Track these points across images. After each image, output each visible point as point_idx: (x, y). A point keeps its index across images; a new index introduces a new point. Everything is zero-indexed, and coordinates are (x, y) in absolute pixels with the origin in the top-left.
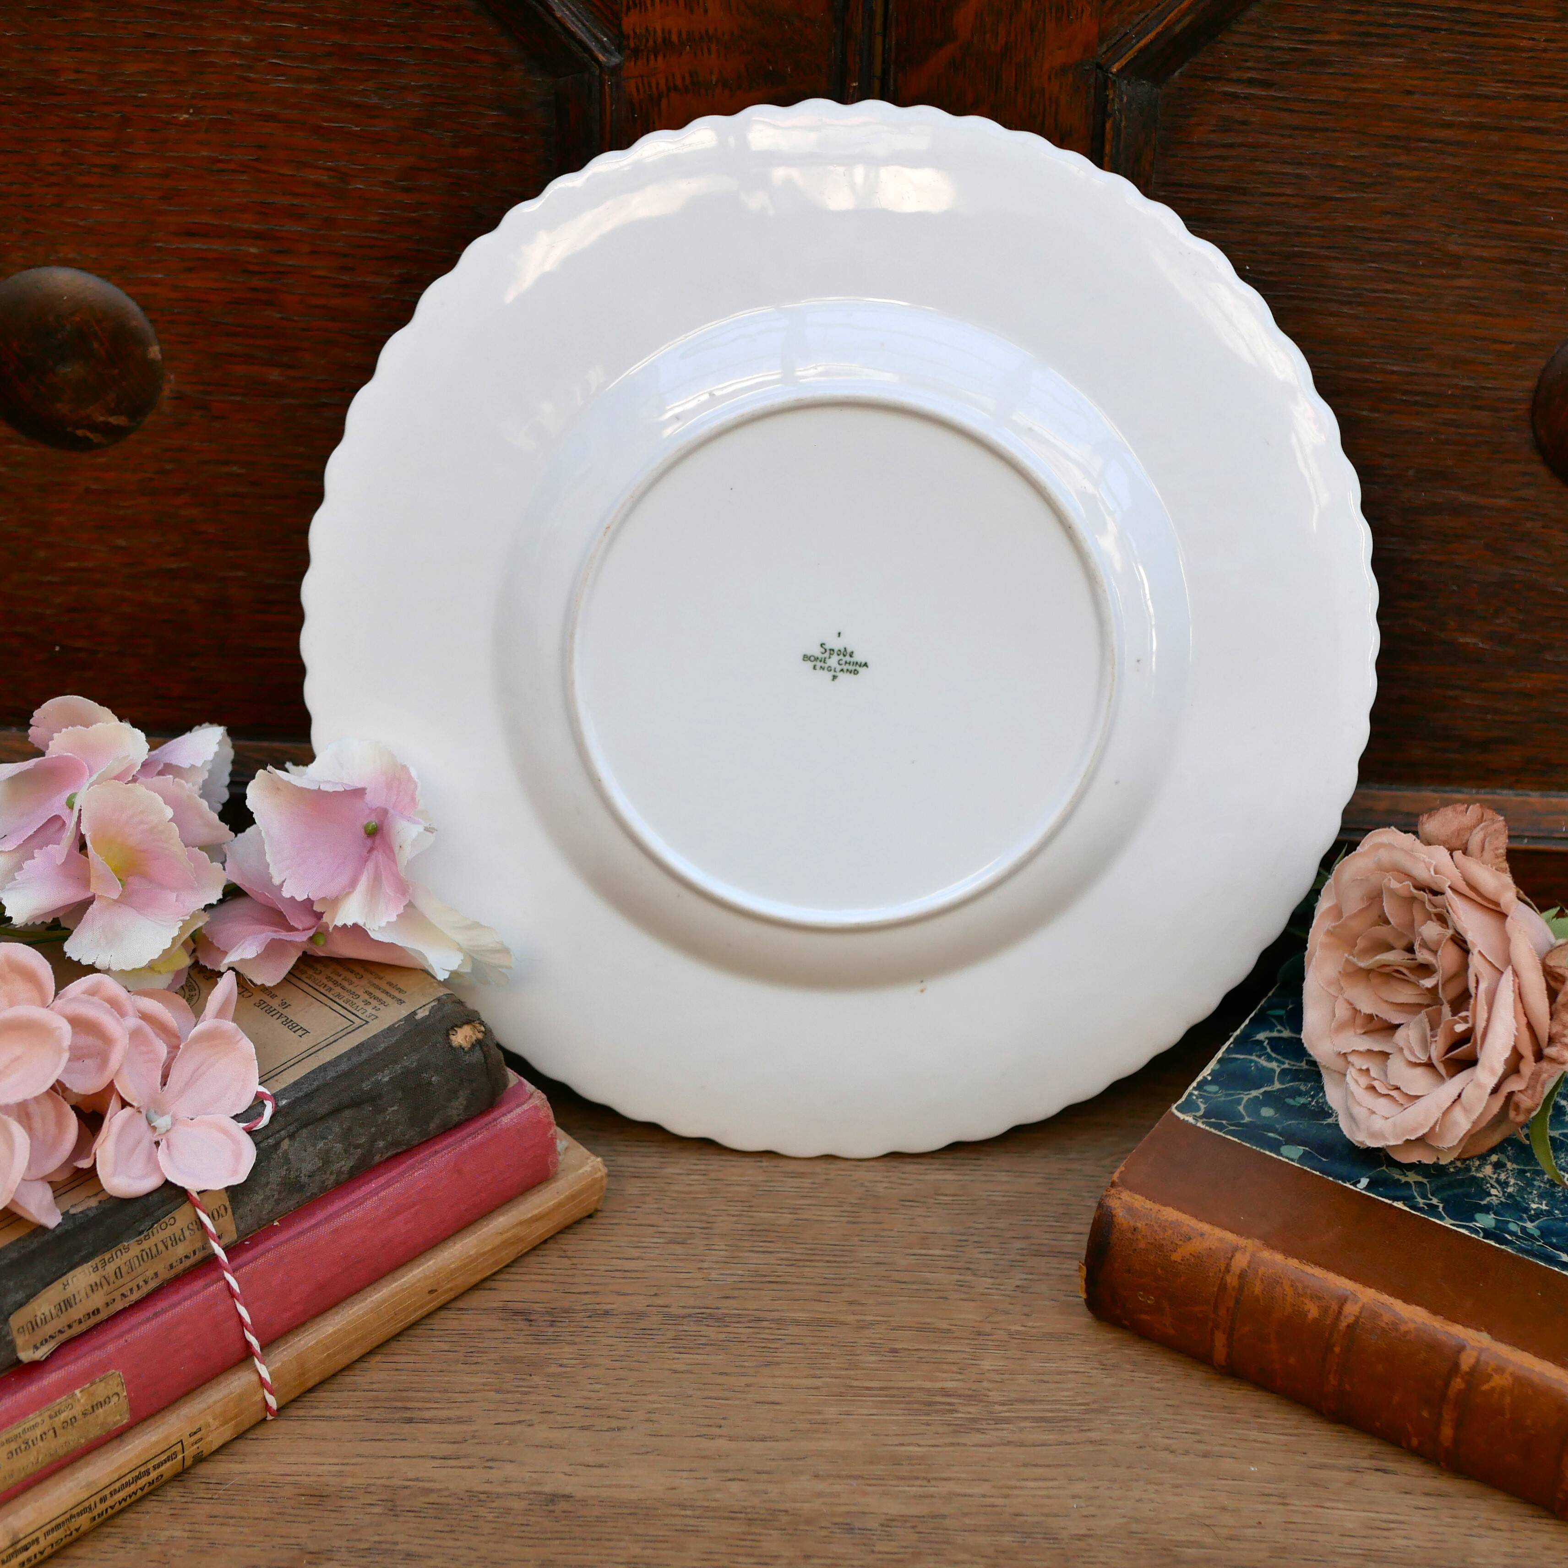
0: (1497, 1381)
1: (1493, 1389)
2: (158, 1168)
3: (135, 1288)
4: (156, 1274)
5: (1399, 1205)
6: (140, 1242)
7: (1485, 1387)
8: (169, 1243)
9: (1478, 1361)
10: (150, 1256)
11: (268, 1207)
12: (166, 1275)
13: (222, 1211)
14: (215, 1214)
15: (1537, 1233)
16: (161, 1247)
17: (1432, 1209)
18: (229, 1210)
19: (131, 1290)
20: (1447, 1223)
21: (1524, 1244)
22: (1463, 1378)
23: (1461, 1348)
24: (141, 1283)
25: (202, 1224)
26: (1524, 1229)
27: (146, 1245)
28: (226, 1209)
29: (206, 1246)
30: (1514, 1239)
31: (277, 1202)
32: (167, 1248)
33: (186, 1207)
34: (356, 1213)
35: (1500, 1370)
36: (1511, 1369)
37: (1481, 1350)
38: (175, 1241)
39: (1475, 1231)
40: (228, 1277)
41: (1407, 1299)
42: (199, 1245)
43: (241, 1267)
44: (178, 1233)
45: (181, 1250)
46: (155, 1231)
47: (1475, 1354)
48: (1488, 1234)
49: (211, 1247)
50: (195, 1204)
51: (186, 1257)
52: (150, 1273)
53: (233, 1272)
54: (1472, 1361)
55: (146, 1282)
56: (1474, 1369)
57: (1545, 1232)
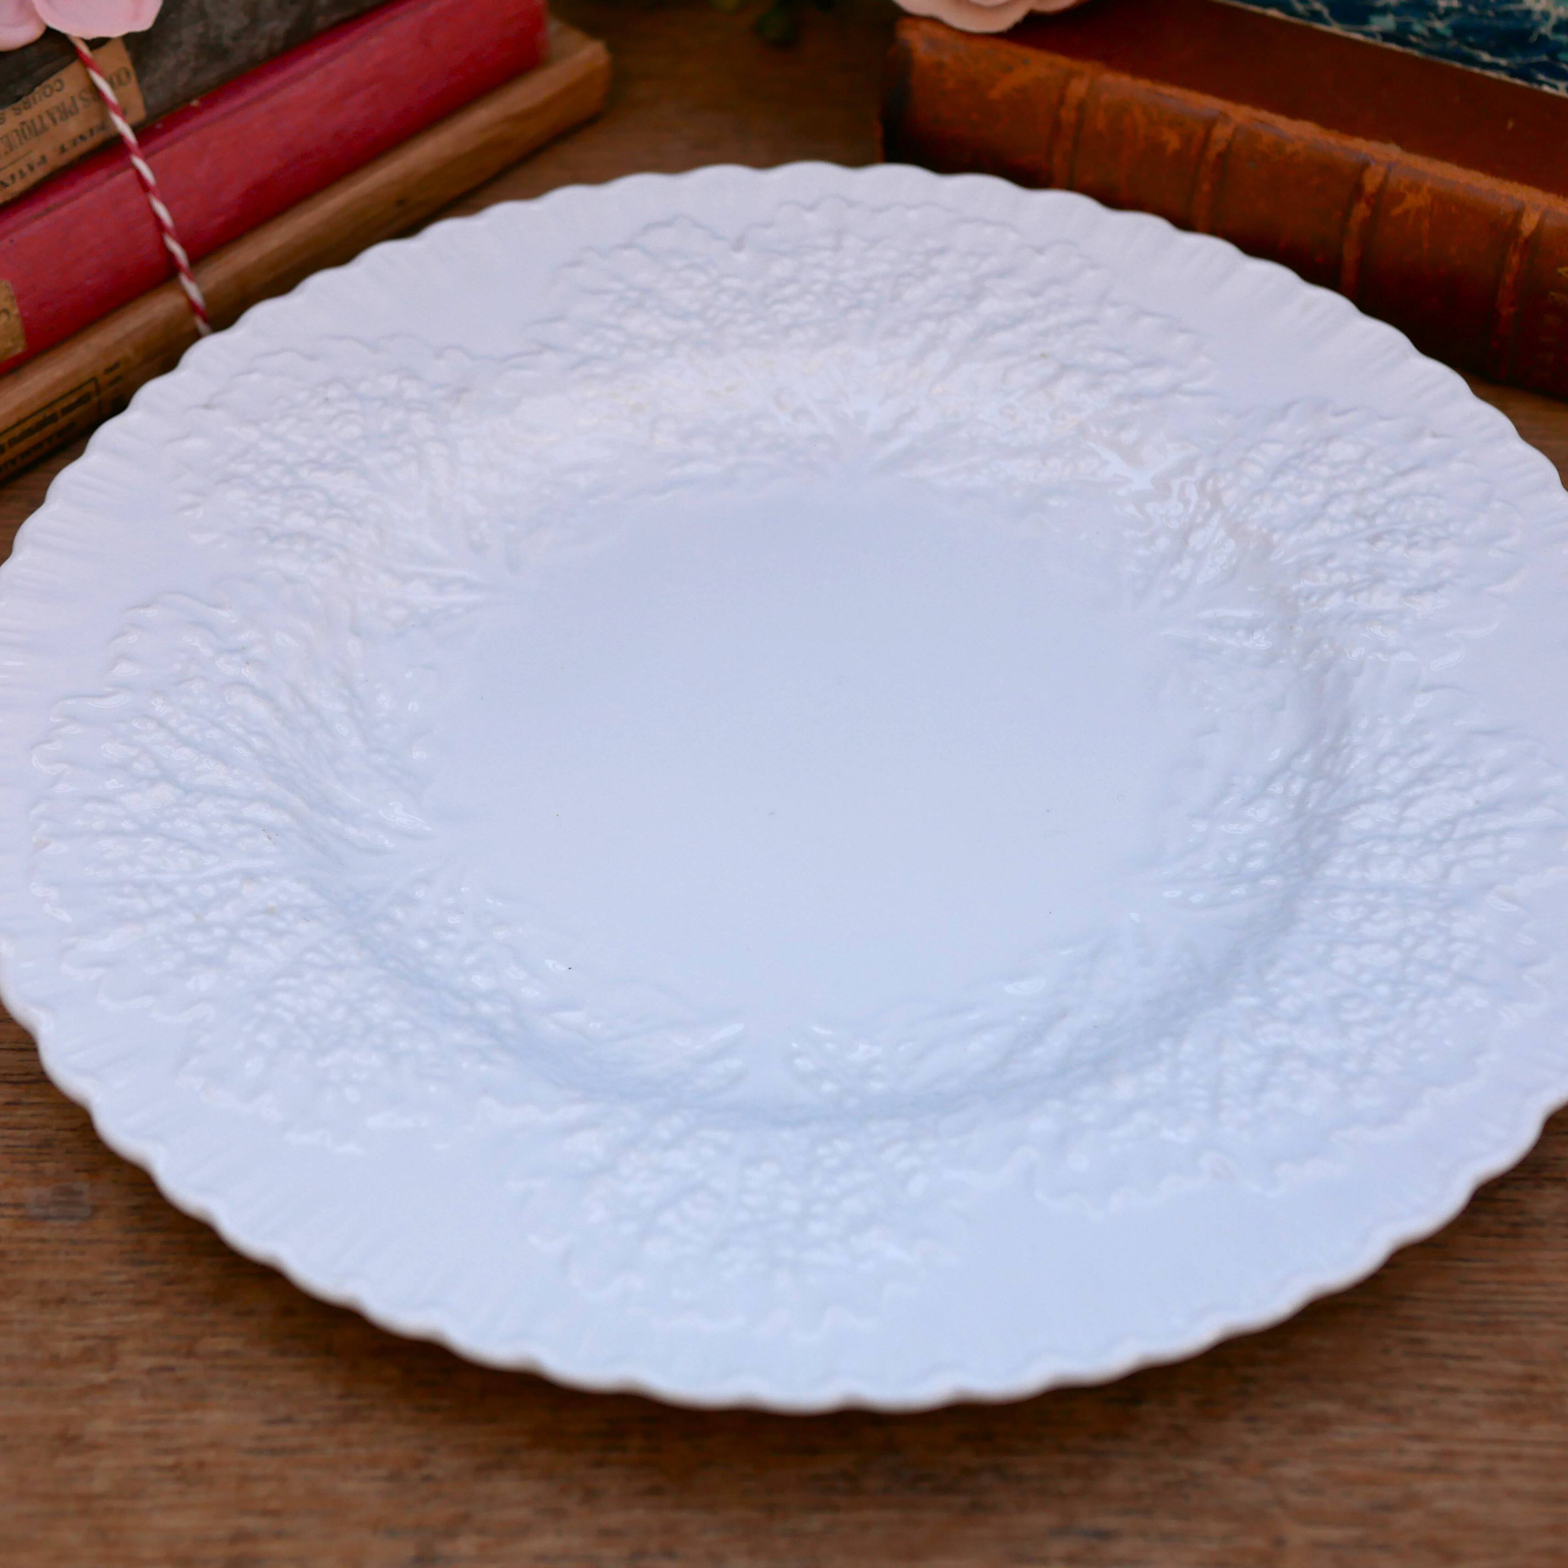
0: (1412, 201)
1: (1406, 213)
2: (34, 15)
3: (18, 176)
4: (43, 159)
5: (1273, 13)
6: (18, 112)
7: (1397, 211)
8: (57, 116)
9: (1386, 179)
10: (33, 131)
11: (183, 77)
12: (56, 160)
13: (123, 76)
14: (115, 80)
15: (1448, 33)
16: (47, 121)
17: (1316, 16)
18: (133, 79)
19: (13, 177)
20: (1336, 29)
21: (1435, 46)
22: (1368, 203)
23: (1365, 166)
24: (25, 169)
25: (98, 93)
26: (1432, 31)
27: (27, 115)
28: (128, 73)
29: (106, 123)
30: (1421, 41)
31: (196, 71)
32: (54, 121)
33: (75, 68)
34: (298, 90)
35: (1415, 187)
36: (1428, 184)
37: (1390, 166)
38: (66, 113)
39: (1371, 35)
40: (140, 163)
41: (1293, 112)
42: (95, 122)
43: (153, 153)
44: (68, 102)
45: (73, 127)
46: (37, 96)
47: (1382, 170)
48: (1387, 36)
49: (114, 125)
50: (86, 64)
51: (82, 138)
52: (35, 156)
53: (146, 158)
54: (1378, 179)
55: (31, 168)
56: (1381, 189)
57: (1459, 31)
